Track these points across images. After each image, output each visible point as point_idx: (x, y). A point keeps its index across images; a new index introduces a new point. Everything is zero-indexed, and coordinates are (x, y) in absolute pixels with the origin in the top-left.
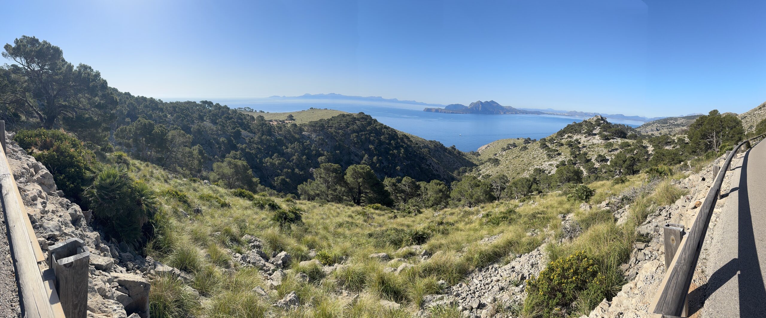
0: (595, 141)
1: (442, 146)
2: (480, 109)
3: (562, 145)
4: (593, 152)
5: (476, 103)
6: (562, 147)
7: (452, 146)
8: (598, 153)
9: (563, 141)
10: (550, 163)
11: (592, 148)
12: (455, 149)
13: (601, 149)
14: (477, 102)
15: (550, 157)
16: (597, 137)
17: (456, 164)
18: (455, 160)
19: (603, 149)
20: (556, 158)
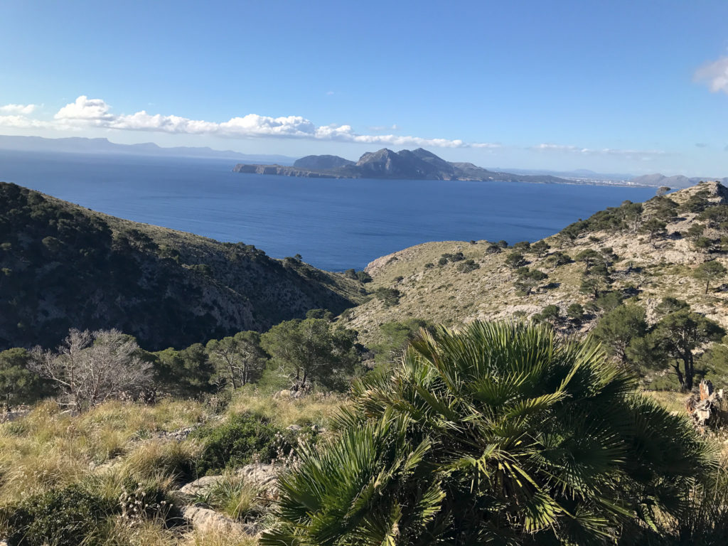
0: (671, 256)
1: (262, 257)
2: (387, 167)
3: (568, 261)
4: (655, 286)
5: (378, 154)
6: (566, 267)
7: (293, 256)
8: (670, 290)
9: (573, 252)
10: (519, 308)
11: (656, 275)
12: (299, 264)
13: (683, 280)
14: (380, 151)
15: (525, 291)
16: (681, 243)
17: (299, 302)
18: (298, 291)
19: (692, 280)
20: (540, 297)
